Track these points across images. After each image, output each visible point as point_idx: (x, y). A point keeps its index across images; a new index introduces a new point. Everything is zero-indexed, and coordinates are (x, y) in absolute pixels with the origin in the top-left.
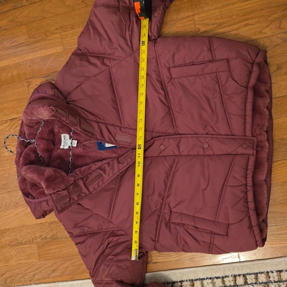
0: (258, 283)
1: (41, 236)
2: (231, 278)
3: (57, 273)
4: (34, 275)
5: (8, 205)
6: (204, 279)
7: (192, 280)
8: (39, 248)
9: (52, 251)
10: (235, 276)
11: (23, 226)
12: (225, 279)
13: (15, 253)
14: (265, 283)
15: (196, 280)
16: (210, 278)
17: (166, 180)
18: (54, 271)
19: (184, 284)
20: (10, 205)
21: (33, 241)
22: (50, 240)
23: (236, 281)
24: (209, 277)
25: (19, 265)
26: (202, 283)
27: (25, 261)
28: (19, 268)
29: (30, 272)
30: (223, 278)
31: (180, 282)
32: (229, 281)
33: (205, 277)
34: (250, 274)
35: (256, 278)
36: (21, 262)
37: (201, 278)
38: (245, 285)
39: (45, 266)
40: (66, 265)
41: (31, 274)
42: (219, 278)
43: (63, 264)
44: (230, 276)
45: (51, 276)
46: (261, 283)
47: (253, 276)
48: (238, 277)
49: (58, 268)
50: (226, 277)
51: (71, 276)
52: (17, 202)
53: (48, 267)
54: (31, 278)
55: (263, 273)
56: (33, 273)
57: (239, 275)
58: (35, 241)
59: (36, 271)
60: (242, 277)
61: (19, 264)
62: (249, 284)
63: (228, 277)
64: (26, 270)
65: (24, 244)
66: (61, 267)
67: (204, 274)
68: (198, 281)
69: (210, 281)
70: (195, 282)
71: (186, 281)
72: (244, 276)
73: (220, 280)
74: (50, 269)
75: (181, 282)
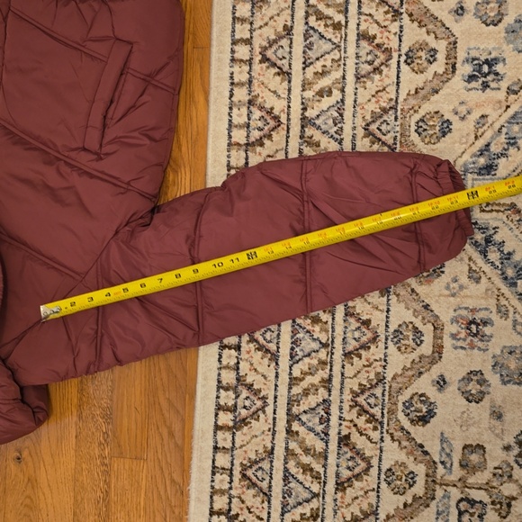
0: (251, 19)
1: (100, 444)
2: (236, 69)
3: (177, 427)
4: (173, 481)
5: (28, 501)
6: (230, 121)
7: (229, 145)
8: (121, 455)
9: (134, 427)
10: (233, 60)
11: (75, 480)
12: (236, 80)
13: (123, 513)
14: (253, 7)
15: (230, 137)
16: (231, 108)
17: (28, 146)
18: (171, 434)
19: (233, 163)
20: (30, 497)
21: (106, 465)
22: (110, 426)
23: (241, 61)
24: (228, 110)
25: (148, 510)
26: (236, 126)
27: (143, 495)
28: (154, 512)
29: (166, 491)
30: (232, 84)
31: (229, 170)
32: (240, 73)
33: (227, 118)
34: (233, 31)
35: (243, 20)
36: (142, 504)
37: (227, 126)
38: (251, 44)
39: (159, 451)
40: (164, 404)
41: (168, 488)
42: (231, 91)
43: (161, 410)
44: (232, 69)
45: (179, 442)
46: (253, 13)
47: (238, 26)
48: (236, 55)
49: (168, 424)
50: (232, 78)
51: (187, 396)
52: (26, 480)
53: (163, 445)
54: (177, 491)
55: (234, 7)
56: (168, 483)
57: (233, 51)
58: (107, 461)
59: (166, 475)
60: (236, 48)
61: (145, 509)
62: (251, 37)
63: (232, 74)
64: (160, 497)
65: (109, 487)
66: (167, 415)
67: (220, 120)
68: (232, 134)
69: (235, 110)
70: (233, 140)
71: (229, 156)
72: (234, 43)
73: (236, 91)
74: (165, 442)
75: (229, 167)
